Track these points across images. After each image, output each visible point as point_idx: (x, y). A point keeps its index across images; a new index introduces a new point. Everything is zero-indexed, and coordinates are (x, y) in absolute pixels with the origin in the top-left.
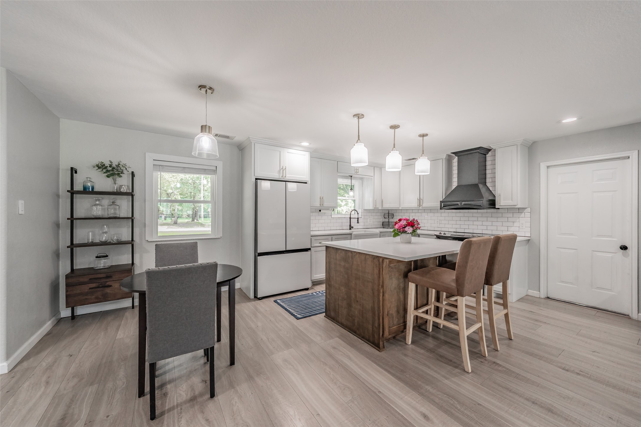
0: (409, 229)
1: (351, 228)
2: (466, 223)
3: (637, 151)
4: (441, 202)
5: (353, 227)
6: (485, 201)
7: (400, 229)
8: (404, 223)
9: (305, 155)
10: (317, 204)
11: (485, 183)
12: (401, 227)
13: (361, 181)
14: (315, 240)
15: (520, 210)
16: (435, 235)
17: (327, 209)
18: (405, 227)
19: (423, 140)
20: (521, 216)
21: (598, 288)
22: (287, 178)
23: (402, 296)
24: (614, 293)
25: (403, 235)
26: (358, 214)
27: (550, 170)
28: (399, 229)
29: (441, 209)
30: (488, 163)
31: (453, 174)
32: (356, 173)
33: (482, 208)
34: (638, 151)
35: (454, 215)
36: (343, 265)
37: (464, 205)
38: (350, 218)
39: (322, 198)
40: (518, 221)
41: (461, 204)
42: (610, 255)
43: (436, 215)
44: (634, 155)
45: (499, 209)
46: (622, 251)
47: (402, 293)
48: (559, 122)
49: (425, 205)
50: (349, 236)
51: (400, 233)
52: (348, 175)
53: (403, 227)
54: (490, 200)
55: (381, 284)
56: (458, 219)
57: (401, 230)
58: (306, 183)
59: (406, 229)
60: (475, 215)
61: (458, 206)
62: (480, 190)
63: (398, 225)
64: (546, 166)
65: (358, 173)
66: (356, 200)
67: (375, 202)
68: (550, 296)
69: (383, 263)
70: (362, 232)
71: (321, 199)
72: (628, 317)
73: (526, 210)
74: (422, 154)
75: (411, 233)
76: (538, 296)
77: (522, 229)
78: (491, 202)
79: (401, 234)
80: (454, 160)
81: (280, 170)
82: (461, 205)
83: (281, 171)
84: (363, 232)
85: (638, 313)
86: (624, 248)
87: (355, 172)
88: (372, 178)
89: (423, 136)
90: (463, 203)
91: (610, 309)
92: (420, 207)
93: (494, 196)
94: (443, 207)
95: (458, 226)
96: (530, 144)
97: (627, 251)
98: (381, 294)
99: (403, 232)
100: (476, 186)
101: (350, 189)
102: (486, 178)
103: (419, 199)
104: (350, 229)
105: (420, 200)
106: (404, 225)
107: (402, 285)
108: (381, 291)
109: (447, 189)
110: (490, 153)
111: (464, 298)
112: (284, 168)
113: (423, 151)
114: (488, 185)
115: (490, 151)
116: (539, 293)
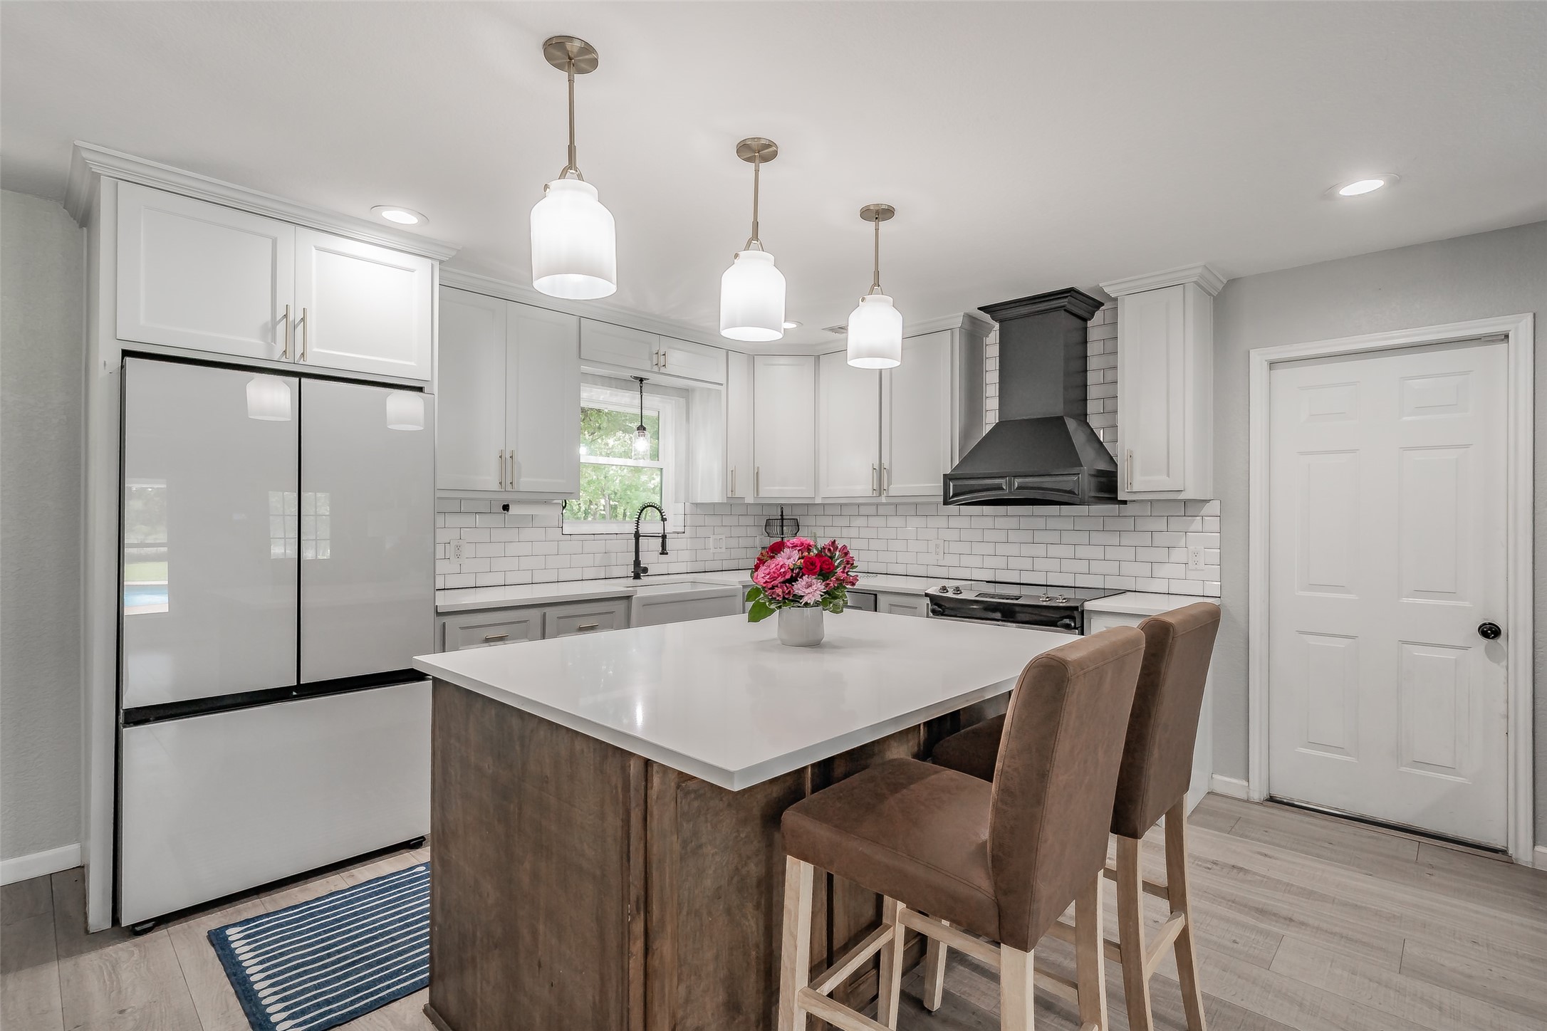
0: (810, 588)
1: (639, 571)
2: (1026, 550)
3: (1530, 317)
4: (947, 478)
5: (645, 570)
6: (1086, 475)
7: (773, 588)
8: (790, 563)
9: (413, 271)
10: (488, 479)
11: (1082, 417)
12: (775, 579)
13: (682, 401)
14: (462, 628)
15: (1189, 507)
16: (927, 595)
17: (542, 499)
18: (793, 580)
19: (877, 230)
20: (1193, 528)
21: (1418, 764)
22: (310, 360)
23: (752, 924)
24: (1459, 779)
25: (791, 612)
26: (664, 520)
27: (1281, 373)
28: (770, 586)
29: (946, 503)
30: (1093, 349)
31: (986, 384)
32: (656, 369)
33: (1077, 500)
34: (1534, 314)
35: (988, 522)
36: (491, 771)
37: (1019, 488)
38: (637, 536)
39: (508, 457)
40: (1182, 543)
41: (1010, 485)
42: (1451, 655)
43: (933, 522)
44: (1521, 328)
45: (1125, 502)
46: (1485, 641)
47: (757, 907)
48: (1328, 194)
49: (899, 487)
50: (620, 607)
51: (773, 606)
52: (628, 374)
53: (788, 577)
54: (1100, 473)
55: (635, 891)
56: (1001, 536)
57: (779, 591)
58: (420, 389)
59: (799, 587)
60: (1052, 523)
61: (1000, 492)
62: (1070, 438)
63: (767, 571)
64: (1266, 361)
65: (663, 370)
66: (664, 470)
67: (730, 476)
68: (1279, 793)
69: (646, 780)
70: (682, 587)
71: (507, 461)
72: (1504, 858)
73: (1207, 509)
74: (874, 285)
75: (817, 604)
76: (1244, 796)
77: (1196, 570)
78: (1103, 480)
79: (780, 607)
80: (987, 336)
81: (275, 323)
82: (1010, 488)
83: (281, 328)
84: (686, 589)
85: (1534, 845)
86: (1490, 631)
87: (652, 366)
88: (719, 392)
89: (879, 214)
90: (1017, 482)
91: (1450, 831)
92: (880, 495)
93: (1112, 461)
94: (953, 497)
95: (1000, 562)
96: (1220, 287)
97: (1501, 640)
98: (637, 947)
99: (784, 598)
100: (1057, 423)
101: (638, 429)
102: (1086, 400)
103: (877, 467)
104: (637, 576)
105: (881, 472)
106: (792, 570)
107: (754, 870)
108: (638, 927)
109: (966, 435)
110: (1098, 315)
111: (1030, 956)
112: (296, 315)
113: (877, 273)
114: (1094, 421)
115: (1098, 308)
116: (1245, 783)
